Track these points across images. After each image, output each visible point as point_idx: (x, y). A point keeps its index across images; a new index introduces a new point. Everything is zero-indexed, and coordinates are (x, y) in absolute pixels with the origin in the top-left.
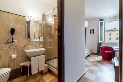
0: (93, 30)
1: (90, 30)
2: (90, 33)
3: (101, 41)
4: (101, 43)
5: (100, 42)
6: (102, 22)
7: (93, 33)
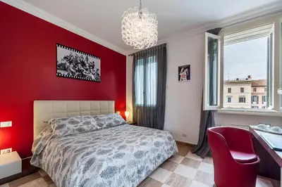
0: (188, 67)
1: (180, 68)
2: (180, 76)
3: (211, 103)
4: (210, 111)
5: (207, 107)
6: (216, 40)
7: (188, 78)
